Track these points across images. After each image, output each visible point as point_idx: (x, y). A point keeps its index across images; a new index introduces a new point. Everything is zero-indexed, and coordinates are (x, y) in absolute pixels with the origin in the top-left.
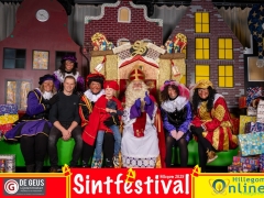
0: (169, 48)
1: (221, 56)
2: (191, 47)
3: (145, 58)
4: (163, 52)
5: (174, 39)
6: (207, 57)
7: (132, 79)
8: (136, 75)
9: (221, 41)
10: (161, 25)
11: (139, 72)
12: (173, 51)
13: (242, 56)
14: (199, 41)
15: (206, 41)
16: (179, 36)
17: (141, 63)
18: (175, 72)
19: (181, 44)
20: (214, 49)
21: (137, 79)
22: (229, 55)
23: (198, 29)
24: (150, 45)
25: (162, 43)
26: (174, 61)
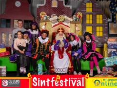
0: (74, 19)
1: (98, 22)
2: (84, 18)
3: (64, 23)
4: (72, 20)
5: (77, 15)
6: (91, 23)
9: (98, 16)
10: (71, 8)
11: (62, 29)
12: (76, 20)
13: (107, 22)
14: (88, 16)
15: (91, 16)
16: (79, 13)
17: (62, 25)
18: (77, 29)
19: (80, 17)
20: (94, 19)
21: (61, 32)
22: (101, 22)
23: (87, 10)
24: (66, 17)
25: (71, 16)
26: (77, 25)
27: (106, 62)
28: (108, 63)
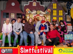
0: (46, 13)
1: (60, 15)
2: (52, 12)
3: (40, 15)
4: (45, 13)
5: (47, 10)
6: (56, 15)
8: (35, 19)
9: (60, 11)
10: (44, 6)
13: (65, 15)
14: (54, 11)
15: (56, 11)
16: (49, 9)
17: (39, 16)
19: (49, 11)
20: (58, 13)
22: (62, 15)
23: (54, 8)
24: (41, 12)
25: (44, 11)
26: (48, 16)
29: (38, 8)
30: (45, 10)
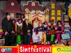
1: (58, 14)
2: (50, 12)
3: (39, 15)
4: (43, 13)
5: (46, 10)
6: (54, 15)
7: (35, 20)
8: (36, 19)
9: (58, 11)
10: (43, 6)
11: (37, 18)
12: (46, 13)
13: (63, 14)
14: (52, 11)
15: (54, 10)
16: (47, 9)
18: (46, 18)
20: (56, 13)
21: (36, 20)
22: (60, 14)
23: (52, 8)
24: (40, 11)
25: (43, 11)
26: (46, 16)
27: (62, 37)
28: (64, 37)
29: (36, 8)
30: (43, 9)
